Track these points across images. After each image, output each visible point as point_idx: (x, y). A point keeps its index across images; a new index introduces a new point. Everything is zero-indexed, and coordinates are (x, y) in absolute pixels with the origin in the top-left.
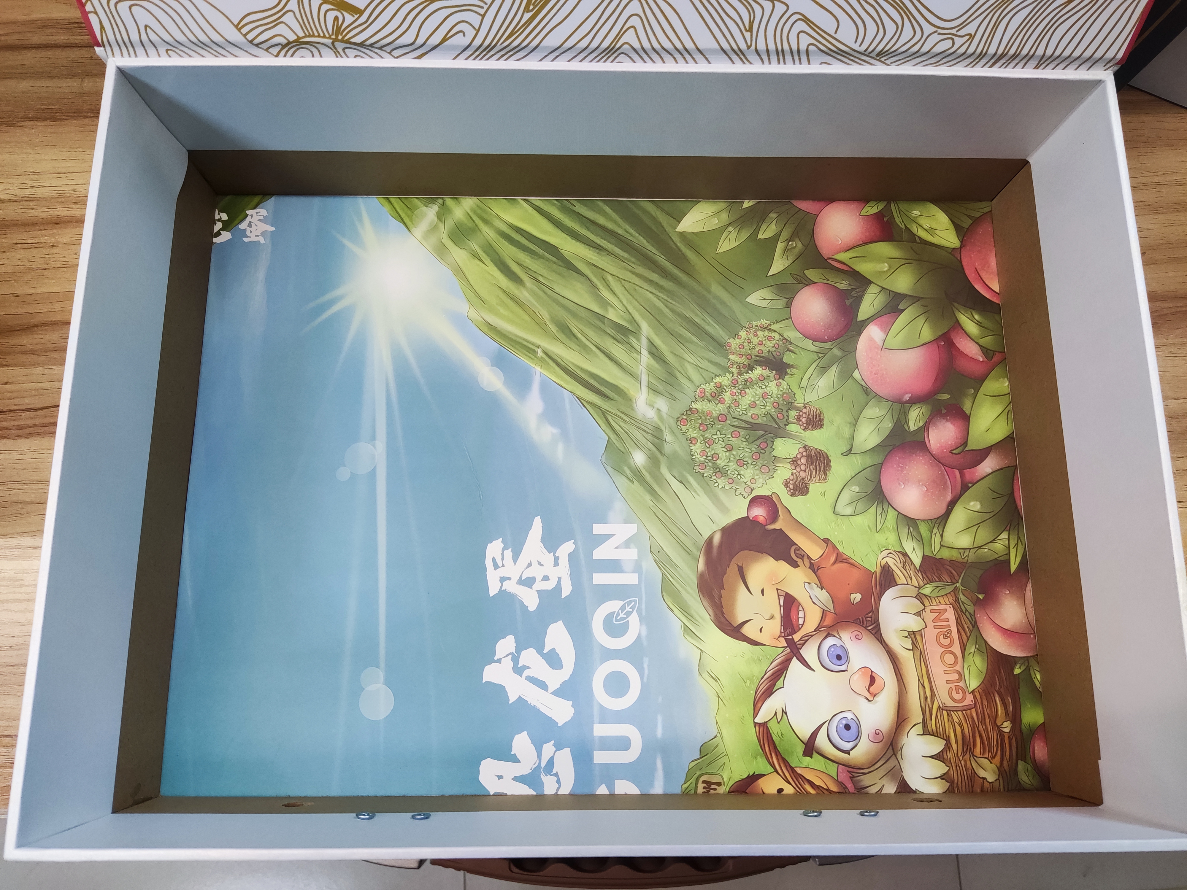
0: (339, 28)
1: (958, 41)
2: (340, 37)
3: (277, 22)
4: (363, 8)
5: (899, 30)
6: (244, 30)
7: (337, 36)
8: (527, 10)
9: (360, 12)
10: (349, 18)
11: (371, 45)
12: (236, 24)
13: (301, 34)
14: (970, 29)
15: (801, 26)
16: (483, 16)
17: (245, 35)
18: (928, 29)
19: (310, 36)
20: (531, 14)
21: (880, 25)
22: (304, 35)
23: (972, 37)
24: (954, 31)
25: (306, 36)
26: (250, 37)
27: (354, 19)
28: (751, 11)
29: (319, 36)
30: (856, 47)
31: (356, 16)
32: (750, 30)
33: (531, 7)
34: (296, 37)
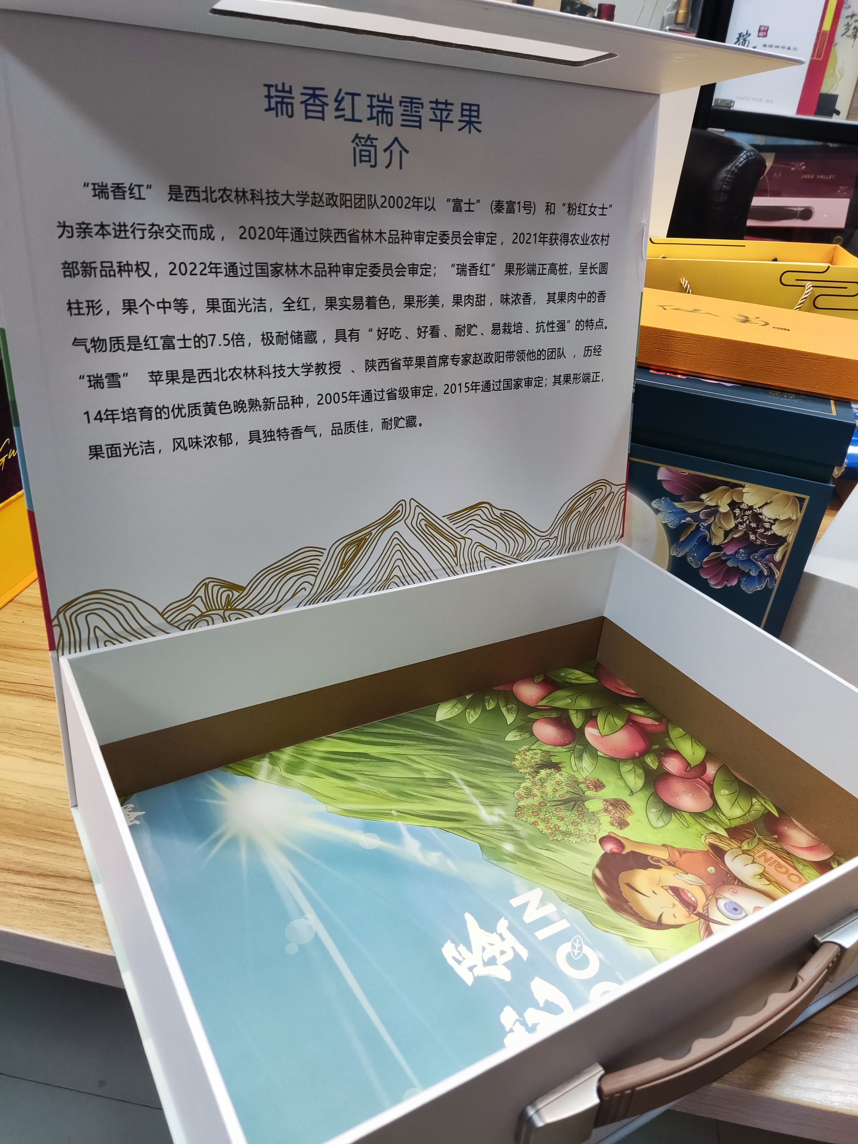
0: (229, 602)
1: (552, 541)
2: (229, 607)
3: (189, 606)
4: (245, 586)
5: (524, 541)
6: (165, 616)
7: (227, 607)
8: (341, 568)
9: (243, 589)
10: (236, 594)
11: (248, 609)
12: (161, 612)
13: (204, 610)
14: (555, 534)
15: (480, 549)
16: (316, 577)
17: (166, 619)
18: (537, 538)
19: (210, 611)
20: (343, 570)
21: (515, 541)
22: (206, 611)
23: (557, 538)
24: (548, 537)
25: (207, 611)
26: (169, 620)
27: (239, 594)
28: (455, 546)
29: (216, 609)
30: (507, 554)
31: (241, 592)
32: (456, 556)
33: (343, 566)
34: (200, 613)
